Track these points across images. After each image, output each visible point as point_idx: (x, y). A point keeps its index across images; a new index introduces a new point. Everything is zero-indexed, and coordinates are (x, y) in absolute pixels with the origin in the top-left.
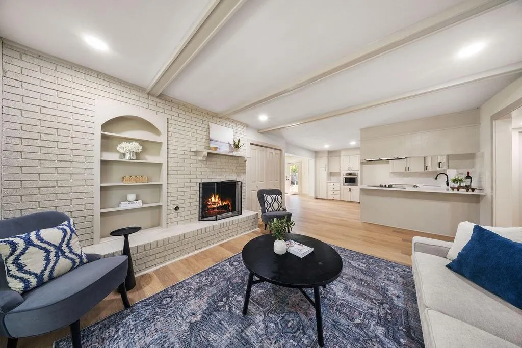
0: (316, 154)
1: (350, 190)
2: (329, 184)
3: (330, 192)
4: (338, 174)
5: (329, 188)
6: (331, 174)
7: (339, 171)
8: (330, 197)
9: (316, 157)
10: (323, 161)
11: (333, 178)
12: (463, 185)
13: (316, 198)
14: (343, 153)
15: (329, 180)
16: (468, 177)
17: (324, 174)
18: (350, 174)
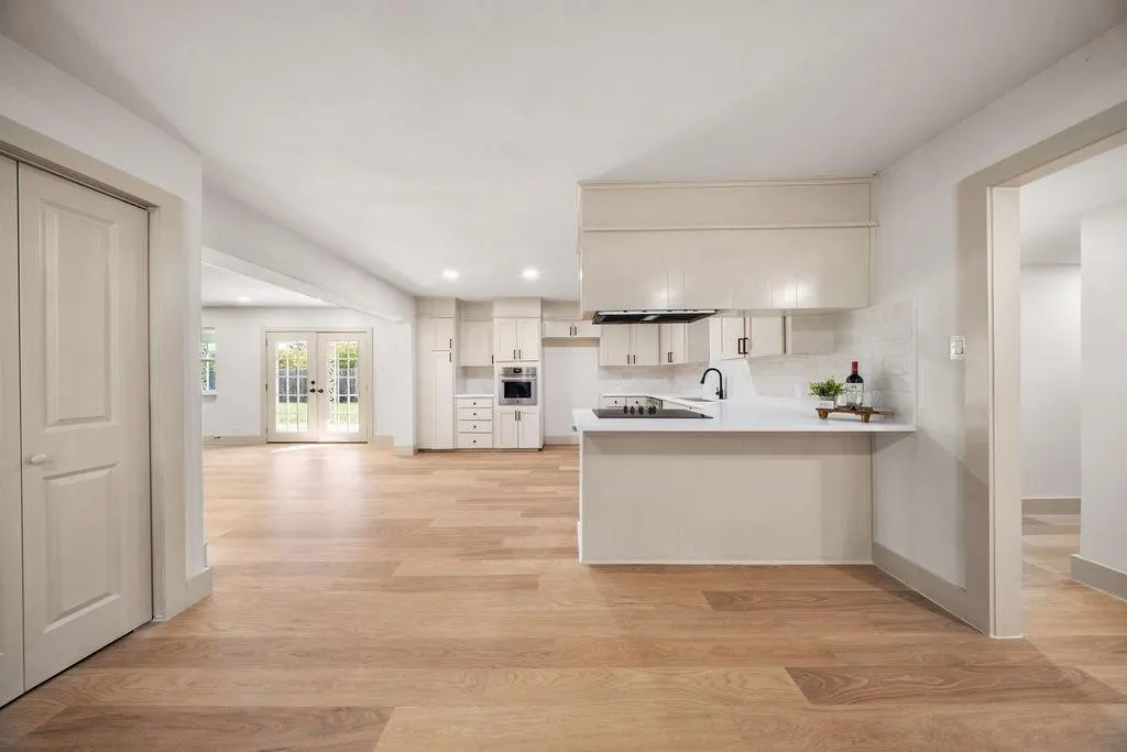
0: (420, 304)
1: (518, 416)
2: (460, 403)
3: (462, 427)
4: (486, 371)
5: (462, 414)
6: (466, 372)
7: (489, 363)
8: (465, 443)
9: (418, 316)
10: (441, 332)
11: (472, 383)
12: (841, 400)
13: (421, 451)
14: (498, 310)
15: (460, 388)
16: (855, 378)
17: (442, 371)
18: (517, 371)
